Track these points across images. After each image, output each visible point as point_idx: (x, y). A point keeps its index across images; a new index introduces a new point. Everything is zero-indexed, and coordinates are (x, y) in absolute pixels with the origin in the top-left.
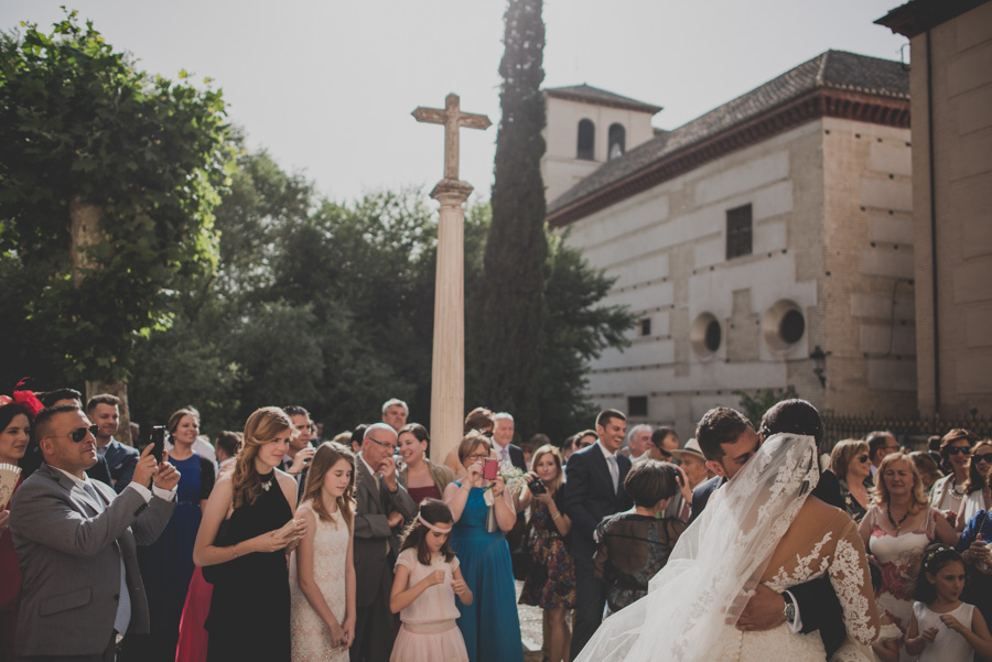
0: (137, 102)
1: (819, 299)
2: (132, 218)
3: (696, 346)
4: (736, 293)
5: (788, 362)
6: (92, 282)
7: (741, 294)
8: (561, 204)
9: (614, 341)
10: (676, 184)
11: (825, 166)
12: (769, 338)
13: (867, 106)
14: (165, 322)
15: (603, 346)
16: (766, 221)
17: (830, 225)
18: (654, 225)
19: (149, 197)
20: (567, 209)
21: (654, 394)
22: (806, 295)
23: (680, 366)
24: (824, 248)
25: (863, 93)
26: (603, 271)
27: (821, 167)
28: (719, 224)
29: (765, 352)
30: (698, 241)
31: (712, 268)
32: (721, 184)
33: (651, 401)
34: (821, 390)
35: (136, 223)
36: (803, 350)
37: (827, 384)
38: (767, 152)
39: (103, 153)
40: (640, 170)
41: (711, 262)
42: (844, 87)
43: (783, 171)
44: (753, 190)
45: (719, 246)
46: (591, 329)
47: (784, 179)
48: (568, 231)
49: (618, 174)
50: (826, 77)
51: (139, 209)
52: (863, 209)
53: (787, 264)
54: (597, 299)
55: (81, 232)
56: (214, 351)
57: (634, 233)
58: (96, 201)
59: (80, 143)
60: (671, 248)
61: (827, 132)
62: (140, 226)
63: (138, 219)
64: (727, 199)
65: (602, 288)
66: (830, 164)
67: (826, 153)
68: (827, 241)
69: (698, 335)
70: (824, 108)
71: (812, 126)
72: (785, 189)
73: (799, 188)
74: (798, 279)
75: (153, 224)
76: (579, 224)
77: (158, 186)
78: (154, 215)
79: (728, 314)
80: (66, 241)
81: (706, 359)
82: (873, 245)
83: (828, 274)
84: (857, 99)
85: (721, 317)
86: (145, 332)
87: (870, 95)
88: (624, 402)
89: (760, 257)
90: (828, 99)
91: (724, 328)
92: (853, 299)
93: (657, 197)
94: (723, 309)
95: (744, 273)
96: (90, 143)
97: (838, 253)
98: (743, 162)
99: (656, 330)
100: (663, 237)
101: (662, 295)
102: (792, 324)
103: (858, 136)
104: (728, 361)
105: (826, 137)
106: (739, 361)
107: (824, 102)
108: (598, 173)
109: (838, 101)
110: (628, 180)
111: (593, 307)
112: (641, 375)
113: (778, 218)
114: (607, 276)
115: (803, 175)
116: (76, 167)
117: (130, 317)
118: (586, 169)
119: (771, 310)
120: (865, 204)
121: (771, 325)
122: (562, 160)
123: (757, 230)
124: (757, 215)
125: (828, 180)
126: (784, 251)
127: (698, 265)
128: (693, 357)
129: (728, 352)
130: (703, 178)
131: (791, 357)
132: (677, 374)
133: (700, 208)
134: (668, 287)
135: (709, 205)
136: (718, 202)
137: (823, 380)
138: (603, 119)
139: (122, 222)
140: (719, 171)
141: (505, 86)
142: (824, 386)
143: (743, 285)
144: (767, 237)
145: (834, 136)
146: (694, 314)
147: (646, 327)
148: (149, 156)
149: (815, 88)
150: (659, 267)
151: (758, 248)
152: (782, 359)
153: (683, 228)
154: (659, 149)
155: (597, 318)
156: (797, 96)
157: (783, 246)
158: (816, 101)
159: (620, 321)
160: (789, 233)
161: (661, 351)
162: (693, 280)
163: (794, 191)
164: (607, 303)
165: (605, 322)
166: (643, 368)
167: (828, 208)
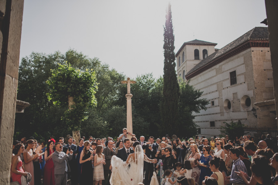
0: (78, 78)
1: (254, 95)
2: (79, 99)
3: (225, 108)
4: (233, 94)
5: (248, 111)
6: (72, 112)
7: (235, 94)
8: (190, 72)
9: (203, 108)
10: (217, 66)
11: (253, 60)
12: (243, 105)
13: (263, 43)
14: (86, 118)
15: (200, 109)
16: (239, 75)
17: (255, 75)
18: (213, 77)
19: (82, 95)
20: (192, 74)
21: (216, 121)
22: (251, 94)
23: (222, 113)
24: (254, 81)
25: (262, 40)
26: (199, 90)
27: (252, 60)
28: (228, 76)
29: (242, 109)
30: (223, 81)
31: (227, 88)
32: (228, 66)
33: (215, 122)
34: (256, 119)
35: (79, 100)
36: (251, 108)
37: (258, 117)
38: (238, 57)
39: (73, 88)
40: (208, 63)
41: (227, 86)
42: (256, 39)
43: (242, 61)
44: (236, 67)
45: (229, 82)
46: (197, 105)
47: (243, 64)
48: (189, 81)
49: (204, 64)
50: (251, 37)
51: (80, 97)
52: (265, 70)
53: (245, 86)
54: (198, 97)
55: (70, 102)
56: (102, 119)
57: (208, 79)
58: (72, 96)
59: (68, 87)
60: (217, 82)
61: (253, 51)
62: (80, 100)
63: (80, 99)
64: (230, 69)
65: (199, 94)
66: (254, 59)
67: (252, 57)
68: (255, 80)
69: (225, 105)
70: (251, 45)
71: (248, 50)
72: (243, 66)
73: (247, 66)
74: (248, 90)
75: (83, 100)
76: (192, 79)
77: (83, 93)
78: (83, 98)
79: (232, 100)
80: (68, 104)
81: (228, 111)
82: (269, 79)
83: (256, 88)
84: (260, 42)
85: (231, 100)
86: (83, 120)
87: (264, 40)
88: (209, 123)
89: (239, 84)
90: (252, 43)
91: (231, 103)
92: (264, 94)
93: (213, 69)
94: (231, 98)
95: (235, 89)
96: (70, 87)
97: (258, 82)
98: (233, 60)
99: (215, 104)
100: (215, 80)
101: (216, 95)
102: (248, 101)
103: (262, 51)
104: (233, 112)
105: (252, 52)
106: (236, 112)
107: (251, 44)
108: (200, 63)
109: (255, 43)
110: (206, 66)
111: (198, 99)
112: (213, 116)
113: (242, 74)
114: (200, 91)
115: (248, 62)
116: (68, 91)
117: (79, 118)
118: (197, 62)
119: (242, 98)
120: (265, 69)
121: (243, 102)
122: (191, 60)
123: (238, 77)
124: (237, 74)
125: (254, 63)
126: (244, 83)
127: (224, 87)
128: (225, 111)
129: (233, 109)
130: (223, 64)
131: (248, 110)
132: (221, 115)
133: (223, 72)
134: (217, 93)
135: (226, 71)
136: (228, 70)
137: (256, 116)
138: (201, 49)
139: (77, 100)
140: (227, 63)
141: (165, 51)
142: (257, 118)
143: (235, 92)
144: (240, 79)
145: (255, 52)
146: (224, 100)
147: (213, 103)
148: (80, 88)
149: (248, 40)
150: (214, 88)
151: (238, 82)
152: (246, 111)
153: (220, 77)
154: (213, 57)
155: (198, 102)
156: (244, 43)
157: (244, 81)
158: (249, 43)
159: (204, 103)
160: (245, 78)
161: (217, 110)
162: (223, 91)
163: (246, 67)
164: (201, 98)
165: (200, 103)
166: (213, 114)
167: (254, 71)
